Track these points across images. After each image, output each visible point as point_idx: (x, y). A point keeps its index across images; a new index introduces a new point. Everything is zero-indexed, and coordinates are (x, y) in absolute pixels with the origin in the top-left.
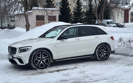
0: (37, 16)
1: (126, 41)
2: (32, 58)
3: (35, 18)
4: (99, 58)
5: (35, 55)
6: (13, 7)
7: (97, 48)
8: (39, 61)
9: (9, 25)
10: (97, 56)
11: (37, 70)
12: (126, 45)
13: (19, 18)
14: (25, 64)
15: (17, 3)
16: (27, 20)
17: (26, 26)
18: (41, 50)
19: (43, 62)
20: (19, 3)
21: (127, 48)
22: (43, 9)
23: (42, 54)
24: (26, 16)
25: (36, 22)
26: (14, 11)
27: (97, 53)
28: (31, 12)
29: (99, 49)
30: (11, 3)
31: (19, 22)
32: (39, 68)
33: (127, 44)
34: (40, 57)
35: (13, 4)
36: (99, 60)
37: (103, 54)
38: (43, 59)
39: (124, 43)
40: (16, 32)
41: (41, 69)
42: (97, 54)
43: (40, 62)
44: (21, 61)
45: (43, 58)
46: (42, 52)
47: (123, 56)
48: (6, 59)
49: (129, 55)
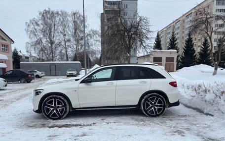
0: (155, 58)
5: (46, 101)
10: (143, 109)
12: (200, 97)
29: (147, 100)
37: (154, 107)
42: (142, 106)
49: (203, 112)
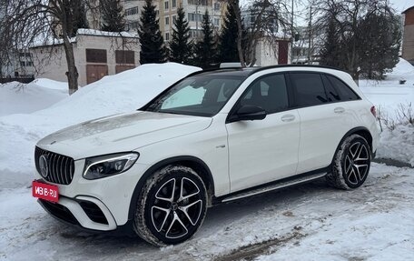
0: (89, 52)
1: (398, 122)
2: (144, 202)
3: (84, 56)
4: (343, 182)
5: (154, 189)
6: (29, 23)
7: (339, 148)
8: (168, 211)
9: (17, 74)
10: (341, 173)
11: (158, 247)
13: (48, 55)
14: (111, 226)
15: (41, 12)
16: (70, 60)
17: (67, 73)
18: (176, 168)
19: (180, 214)
20: (46, 11)
21: (403, 144)
22: (98, 33)
23: (178, 184)
24: (69, 48)
25: (87, 66)
26: (35, 33)
27: (339, 164)
28: (73, 40)
29: (346, 151)
30: (24, 13)
31: (48, 63)
32: (169, 242)
33: (404, 132)
34: (169, 196)
35: (31, 15)
36: (343, 185)
37: (354, 167)
38: (182, 204)
39: (393, 128)
40: (40, 89)
41: (175, 242)
42: (340, 168)
43: (171, 217)
44: (94, 212)
45: (182, 198)
46: (179, 175)
47: (398, 166)
48: (24, 189)
